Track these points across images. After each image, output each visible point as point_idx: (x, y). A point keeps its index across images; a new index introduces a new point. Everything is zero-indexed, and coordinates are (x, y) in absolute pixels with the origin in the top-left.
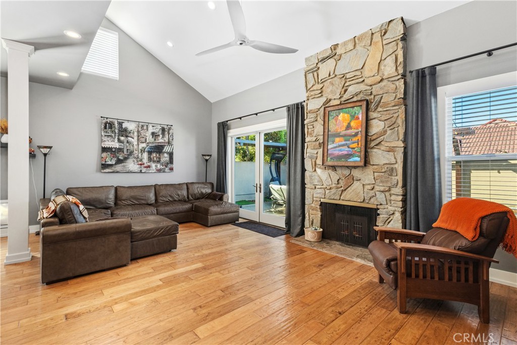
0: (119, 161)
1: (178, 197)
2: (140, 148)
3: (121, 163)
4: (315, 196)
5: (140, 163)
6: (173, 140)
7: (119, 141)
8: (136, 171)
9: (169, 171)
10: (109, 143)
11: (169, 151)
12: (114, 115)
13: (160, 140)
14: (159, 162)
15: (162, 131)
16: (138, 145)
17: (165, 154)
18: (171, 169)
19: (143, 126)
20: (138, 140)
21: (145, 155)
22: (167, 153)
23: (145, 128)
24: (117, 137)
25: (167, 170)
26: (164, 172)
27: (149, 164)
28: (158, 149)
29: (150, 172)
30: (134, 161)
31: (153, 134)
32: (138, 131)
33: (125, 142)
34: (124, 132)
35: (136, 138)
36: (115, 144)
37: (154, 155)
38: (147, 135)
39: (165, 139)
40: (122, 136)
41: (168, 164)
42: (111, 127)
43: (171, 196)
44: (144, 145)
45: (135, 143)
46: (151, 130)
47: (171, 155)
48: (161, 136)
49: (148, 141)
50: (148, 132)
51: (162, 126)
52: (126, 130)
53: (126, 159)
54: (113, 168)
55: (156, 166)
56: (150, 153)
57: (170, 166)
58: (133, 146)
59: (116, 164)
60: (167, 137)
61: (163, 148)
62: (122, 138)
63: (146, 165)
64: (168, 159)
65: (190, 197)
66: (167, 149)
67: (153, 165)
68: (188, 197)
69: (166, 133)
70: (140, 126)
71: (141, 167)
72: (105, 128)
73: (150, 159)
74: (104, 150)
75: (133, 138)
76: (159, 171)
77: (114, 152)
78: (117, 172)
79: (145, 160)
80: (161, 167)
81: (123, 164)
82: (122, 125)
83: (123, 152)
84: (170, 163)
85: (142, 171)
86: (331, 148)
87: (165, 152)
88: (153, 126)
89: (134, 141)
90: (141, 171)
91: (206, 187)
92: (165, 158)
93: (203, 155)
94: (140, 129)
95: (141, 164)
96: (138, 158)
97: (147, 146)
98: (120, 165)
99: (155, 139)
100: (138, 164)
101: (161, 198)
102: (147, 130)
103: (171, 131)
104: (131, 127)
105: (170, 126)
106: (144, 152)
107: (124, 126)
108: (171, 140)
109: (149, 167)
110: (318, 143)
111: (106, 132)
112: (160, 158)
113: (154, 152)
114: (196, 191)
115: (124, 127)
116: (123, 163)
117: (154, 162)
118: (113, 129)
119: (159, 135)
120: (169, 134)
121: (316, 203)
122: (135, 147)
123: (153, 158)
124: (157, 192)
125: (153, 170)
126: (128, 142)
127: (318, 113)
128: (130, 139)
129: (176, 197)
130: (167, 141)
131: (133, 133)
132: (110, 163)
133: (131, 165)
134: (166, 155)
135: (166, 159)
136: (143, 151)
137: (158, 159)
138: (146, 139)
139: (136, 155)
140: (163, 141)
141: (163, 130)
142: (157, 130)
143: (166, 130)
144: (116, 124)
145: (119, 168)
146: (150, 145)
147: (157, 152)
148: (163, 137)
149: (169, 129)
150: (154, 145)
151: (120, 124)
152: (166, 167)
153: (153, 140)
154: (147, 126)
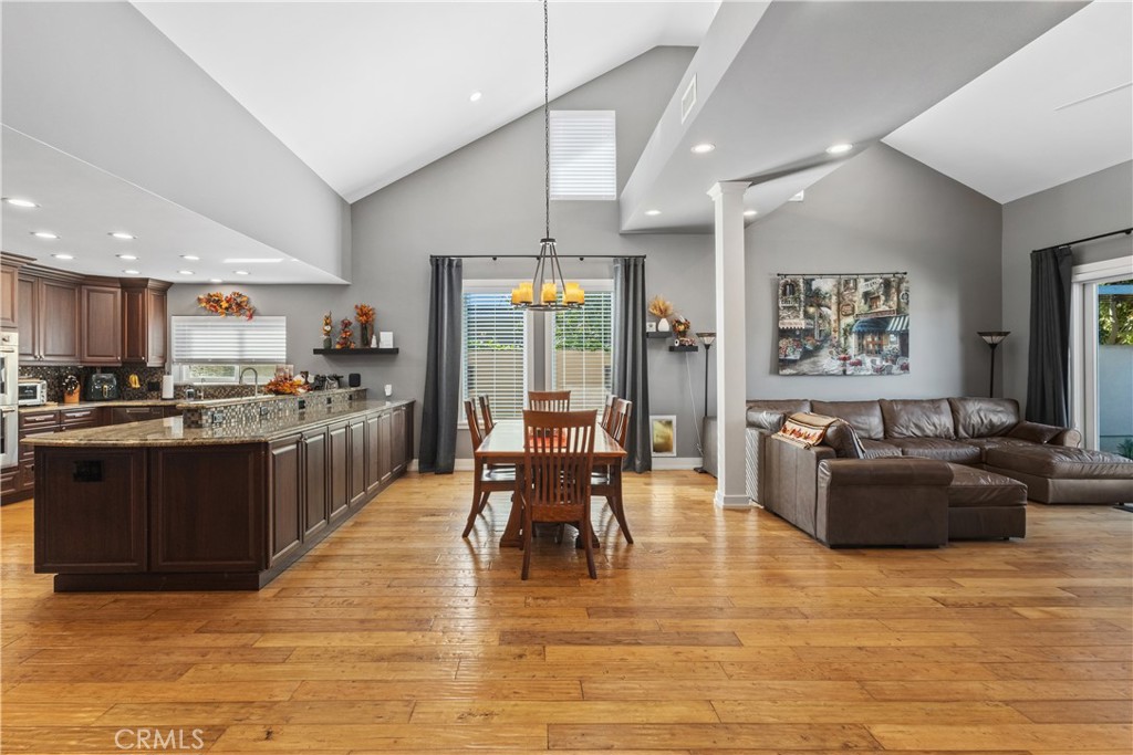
0: (807, 354)
1: (932, 428)
2: (843, 326)
3: (810, 357)
5: (842, 356)
6: (907, 304)
7: (807, 316)
8: (835, 372)
9: (899, 371)
10: (792, 321)
11: (899, 329)
12: (796, 267)
13: (881, 307)
14: (879, 352)
15: (885, 287)
16: (839, 320)
17: (892, 336)
18: (905, 368)
19: (846, 282)
20: (839, 310)
21: (853, 340)
22: (895, 333)
23: (851, 285)
24: (802, 309)
25: (895, 368)
26: (890, 373)
27: (859, 358)
28: (877, 326)
29: (862, 373)
30: (831, 353)
31: (866, 295)
32: (839, 294)
33: (817, 316)
34: (815, 298)
35: (834, 307)
36: (799, 323)
37: (870, 339)
38: (855, 299)
39: (891, 303)
40: (811, 306)
41: (897, 356)
42: (793, 292)
43: (917, 426)
44: (850, 320)
45: (833, 317)
46: (863, 287)
47: (904, 336)
48: (883, 298)
49: (857, 312)
50: (857, 294)
51: (884, 276)
52: (817, 293)
53: (818, 348)
54: (797, 367)
55: (873, 362)
56: (861, 335)
57: (901, 361)
58: (829, 323)
59: (801, 359)
60: (895, 299)
61: (888, 323)
62: (811, 310)
63: (853, 360)
64: (897, 346)
65: (961, 430)
66: (895, 325)
67: (867, 360)
69: (893, 290)
70: (842, 282)
71: (844, 365)
72: (784, 293)
73: (861, 348)
74: (783, 333)
75: (829, 308)
76: (880, 371)
77: (798, 336)
78: (804, 374)
79: (853, 351)
80: (884, 363)
81: (812, 359)
82: (810, 285)
83: (813, 336)
84: (903, 355)
85: (848, 373)
87: (891, 332)
88: (866, 280)
89: (831, 313)
90: (844, 372)
91: (1000, 409)
92: (892, 343)
93: (981, 334)
94: (842, 289)
95: (845, 359)
96: (839, 346)
97: (856, 321)
98: (808, 361)
99: (870, 307)
100: (840, 359)
101: (897, 429)
102: (856, 289)
103: (903, 286)
104: (826, 286)
105: (900, 276)
106: (850, 334)
107: (815, 285)
108: (903, 305)
109: (859, 363)
111: (786, 301)
112: (880, 346)
113: (869, 332)
114: (975, 420)
115: (813, 288)
116: (813, 356)
117: (869, 353)
118: (797, 294)
119: (878, 297)
120: (898, 291)
122: (834, 325)
123: (868, 345)
124: (887, 416)
125: (868, 370)
126: (821, 316)
128: (824, 309)
129: (929, 430)
130: (895, 308)
131: (830, 298)
132: (792, 357)
133: (828, 361)
134: (893, 338)
135: (894, 346)
136: (847, 332)
137: (877, 347)
138: (854, 308)
139: (834, 342)
140: (887, 309)
141: (887, 284)
142: (875, 287)
143: (894, 284)
144: (802, 285)
145: (806, 366)
146: (862, 319)
147: (874, 333)
148: (886, 301)
149: (901, 281)
150: (869, 317)
151: (808, 283)
152: (894, 362)
153: (866, 308)
154: (855, 280)
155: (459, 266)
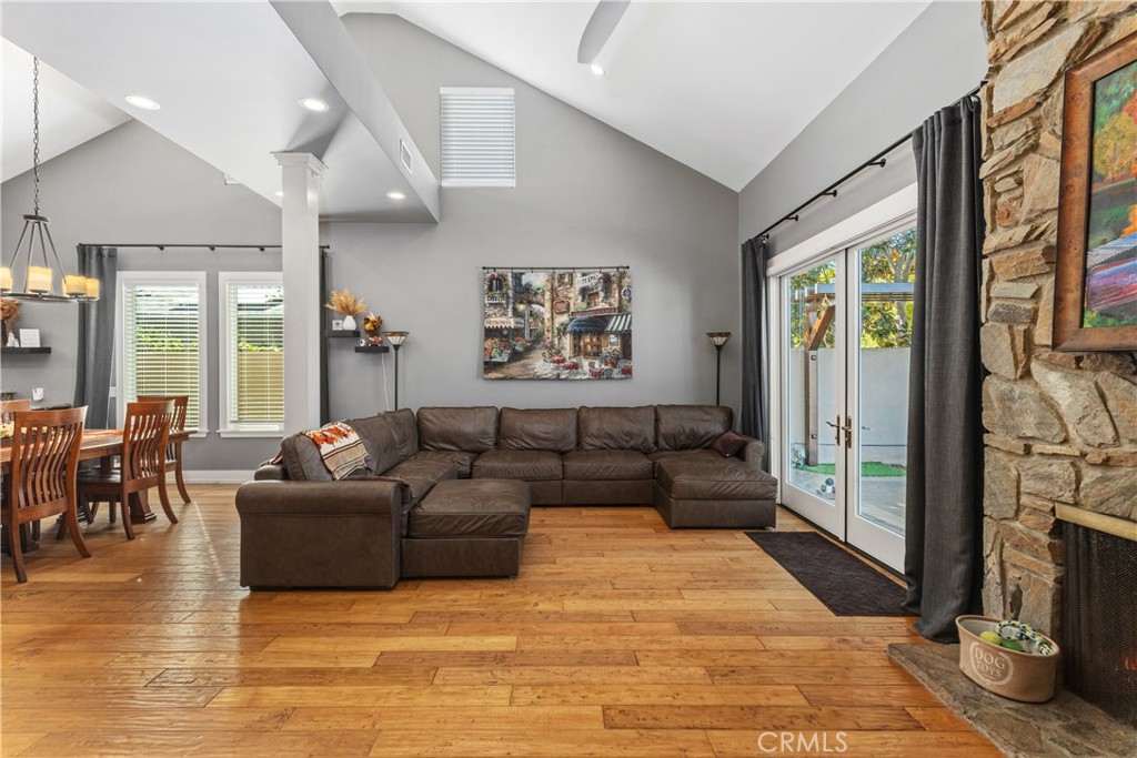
0: (516, 356)
1: (628, 438)
2: (557, 325)
3: (519, 359)
4: (1027, 485)
5: (556, 358)
6: (629, 301)
7: (516, 313)
8: (549, 375)
9: (620, 376)
10: (498, 319)
11: (620, 329)
12: (506, 258)
13: (601, 304)
14: (597, 355)
15: (605, 282)
16: (553, 318)
17: (612, 336)
18: (627, 372)
19: (562, 277)
20: (552, 308)
21: (567, 341)
22: (617, 333)
23: (567, 280)
24: (511, 306)
25: (616, 373)
26: (609, 378)
27: (575, 360)
28: (595, 325)
29: (578, 377)
30: (544, 355)
31: (584, 291)
32: (553, 290)
33: (527, 313)
34: (525, 294)
35: (548, 305)
36: (511, 322)
37: (588, 340)
38: (571, 295)
39: (612, 300)
40: (521, 303)
41: (618, 359)
42: (500, 287)
44: (564, 318)
45: (547, 316)
46: (579, 282)
47: (626, 337)
48: (602, 294)
49: (572, 309)
50: (572, 289)
51: (603, 270)
52: (528, 288)
53: (529, 350)
54: (504, 370)
55: (592, 365)
56: (577, 335)
57: (622, 364)
58: (543, 322)
59: (509, 362)
60: (617, 295)
61: (607, 322)
62: (521, 307)
63: (568, 363)
64: (618, 347)
65: (662, 442)
66: (616, 324)
67: (585, 364)
68: (656, 443)
69: (615, 286)
70: (556, 276)
71: (557, 368)
72: (490, 289)
73: (577, 350)
74: (490, 333)
75: (543, 305)
76: (598, 376)
77: (506, 336)
78: (512, 379)
79: (567, 352)
80: (603, 366)
81: (522, 362)
82: (520, 280)
83: (523, 336)
84: (624, 358)
85: (561, 377)
87: (611, 332)
88: (584, 275)
89: (545, 311)
90: (558, 375)
92: (612, 344)
93: (711, 335)
94: (556, 284)
95: (558, 362)
96: (552, 346)
97: (571, 320)
98: (518, 363)
99: (589, 304)
100: (553, 362)
101: (588, 440)
102: (571, 284)
103: (626, 281)
104: (538, 280)
105: (621, 270)
106: (564, 334)
107: (525, 280)
108: (625, 303)
109: (575, 366)
110: (1038, 249)
111: (492, 298)
112: (599, 347)
113: (587, 332)
114: (679, 428)
115: (524, 283)
116: (524, 358)
117: (587, 355)
118: (504, 290)
119: (597, 293)
120: (620, 287)
121: (1032, 521)
122: (547, 323)
123: (585, 346)
124: (582, 425)
125: (585, 374)
126: (531, 314)
127: (1041, 111)
128: (534, 306)
129: (625, 441)
130: (616, 305)
131: (543, 295)
132: (498, 359)
133: (540, 364)
134: (613, 338)
135: (614, 347)
136: (562, 331)
137: (595, 350)
138: (569, 305)
139: (548, 342)
140: (607, 306)
141: (607, 279)
142: (594, 282)
143: (614, 279)
144: (510, 279)
145: (514, 369)
146: (578, 317)
147: (593, 333)
148: (606, 297)
149: (622, 276)
150: (587, 316)
151: (518, 277)
152: (614, 366)
153: (584, 305)
154: (572, 274)
155: (113, 255)
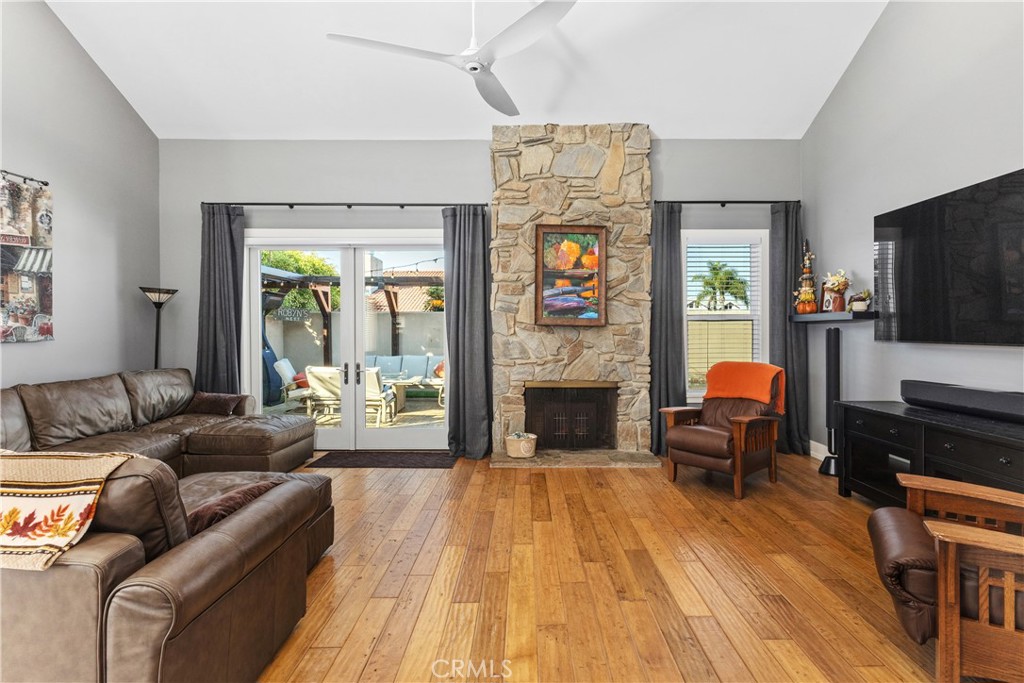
1: (106, 419)
4: (513, 377)
6: (49, 231)
9: (36, 337)
11: (35, 269)
13: (5, 227)
15: (11, 195)
17: (26, 278)
18: (46, 331)
22: (30, 274)
25: (31, 333)
26: (21, 341)
28: (2, 260)
39: (22, 225)
41: (33, 313)
43: (87, 421)
47: (44, 282)
48: (7, 213)
51: (9, 177)
57: (40, 320)
60: (29, 219)
61: (17, 257)
64: (33, 296)
65: (141, 416)
66: (28, 261)
68: (134, 418)
69: (25, 205)
76: (3, 337)
80: (11, 323)
84: (42, 311)
86: (550, 296)
87: (23, 273)
91: (176, 381)
92: (24, 291)
93: (144, 290)
103: (42, 203)
105: (36, 185)
108: (42, 233)
110: (520, 284)
112: (5, 294)
114: (155, 398)
120: (35, 210)
121: (516, 391)
129: (103, 423)
130: (28, 233)
134: (26, 283)
135: (28, 296)
140: (15, 232)
141: (14, 192)
143: (26, 195)
148: (13, 219)
149: (37, 195)
152: (28, 322)
